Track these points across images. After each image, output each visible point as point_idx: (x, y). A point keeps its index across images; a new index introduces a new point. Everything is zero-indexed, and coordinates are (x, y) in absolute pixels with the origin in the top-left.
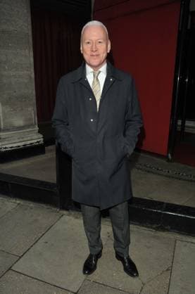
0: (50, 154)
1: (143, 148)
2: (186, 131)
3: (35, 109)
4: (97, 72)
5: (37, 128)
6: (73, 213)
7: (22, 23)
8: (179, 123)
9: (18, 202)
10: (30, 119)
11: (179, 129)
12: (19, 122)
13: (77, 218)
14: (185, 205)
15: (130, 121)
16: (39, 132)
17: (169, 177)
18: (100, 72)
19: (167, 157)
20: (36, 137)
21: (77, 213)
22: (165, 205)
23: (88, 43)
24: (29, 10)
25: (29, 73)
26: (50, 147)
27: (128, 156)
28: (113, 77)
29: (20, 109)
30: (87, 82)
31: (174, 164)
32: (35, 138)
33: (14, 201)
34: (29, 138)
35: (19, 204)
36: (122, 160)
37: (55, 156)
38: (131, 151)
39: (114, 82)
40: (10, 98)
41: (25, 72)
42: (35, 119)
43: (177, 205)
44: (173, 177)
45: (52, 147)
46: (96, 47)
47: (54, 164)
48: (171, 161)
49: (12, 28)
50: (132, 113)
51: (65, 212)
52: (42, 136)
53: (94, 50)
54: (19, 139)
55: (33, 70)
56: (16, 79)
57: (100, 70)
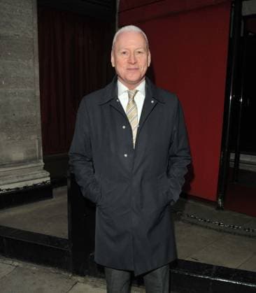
0: (60, 199)
1: (190, 193)
2: (241, 168)
3: (40, 138)
4: (133, 92)
5: (42, 163)
6: (90, 280)
7: (26, 26)
8: (232, 157)
9: (16, 264)
10: (34, 151)
11: (232, 165)
12: (18, 155)
13: (95, 286)
14: (241, 268)
15: (176, 156)
16: (45, 168)
17: (220, 231)
18: (137, 91)
19: (216, 203)
20: (40, 175)
21: (95, 279)
22: (214, 269)
23: (124, 53)
24: (35, 10)
25: (33, 89)
26: (59, 189)
27: (172, 204)
28: (154, 98)
29: (19, 137)
30: (119, 104)
31: (227, 212)
32: (40, 177)
33: (11, 262)
34: (31, 177)
35: (17, 266)
36: (164, 210)
37: (66, 200)
38: (176, 197)
39: (156, 105)
40: (6, 123)
41: (28, 89)
42: (39, 151)
43: (231, 269)
44: (225, 232)
45: (64, 189)
46: (135, 59)
47: (65, 212)
48: (222, 209)
49: (11, 33)
50: (178, 146)
51: (79, 279)
52: (49, 174)
53: (133, 62)
54: (17, 177)
55: (38, 86)
56: (15, 98)
57: (137, 88)
